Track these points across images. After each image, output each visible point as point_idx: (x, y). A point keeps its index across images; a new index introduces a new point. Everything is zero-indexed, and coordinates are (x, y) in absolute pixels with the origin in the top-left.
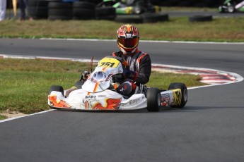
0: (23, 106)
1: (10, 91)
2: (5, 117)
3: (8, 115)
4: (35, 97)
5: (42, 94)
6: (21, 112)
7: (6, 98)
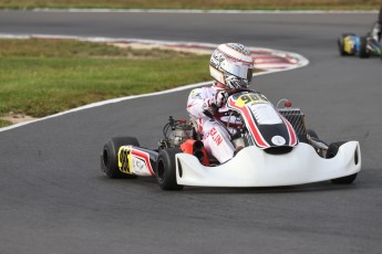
0: (30, 107)
1: (10, 87)
2: (10, 123)
3: (13, 120)
4: (44, 93)
5: (52, 90)
6: (29, 114)
7: (6, 96)
